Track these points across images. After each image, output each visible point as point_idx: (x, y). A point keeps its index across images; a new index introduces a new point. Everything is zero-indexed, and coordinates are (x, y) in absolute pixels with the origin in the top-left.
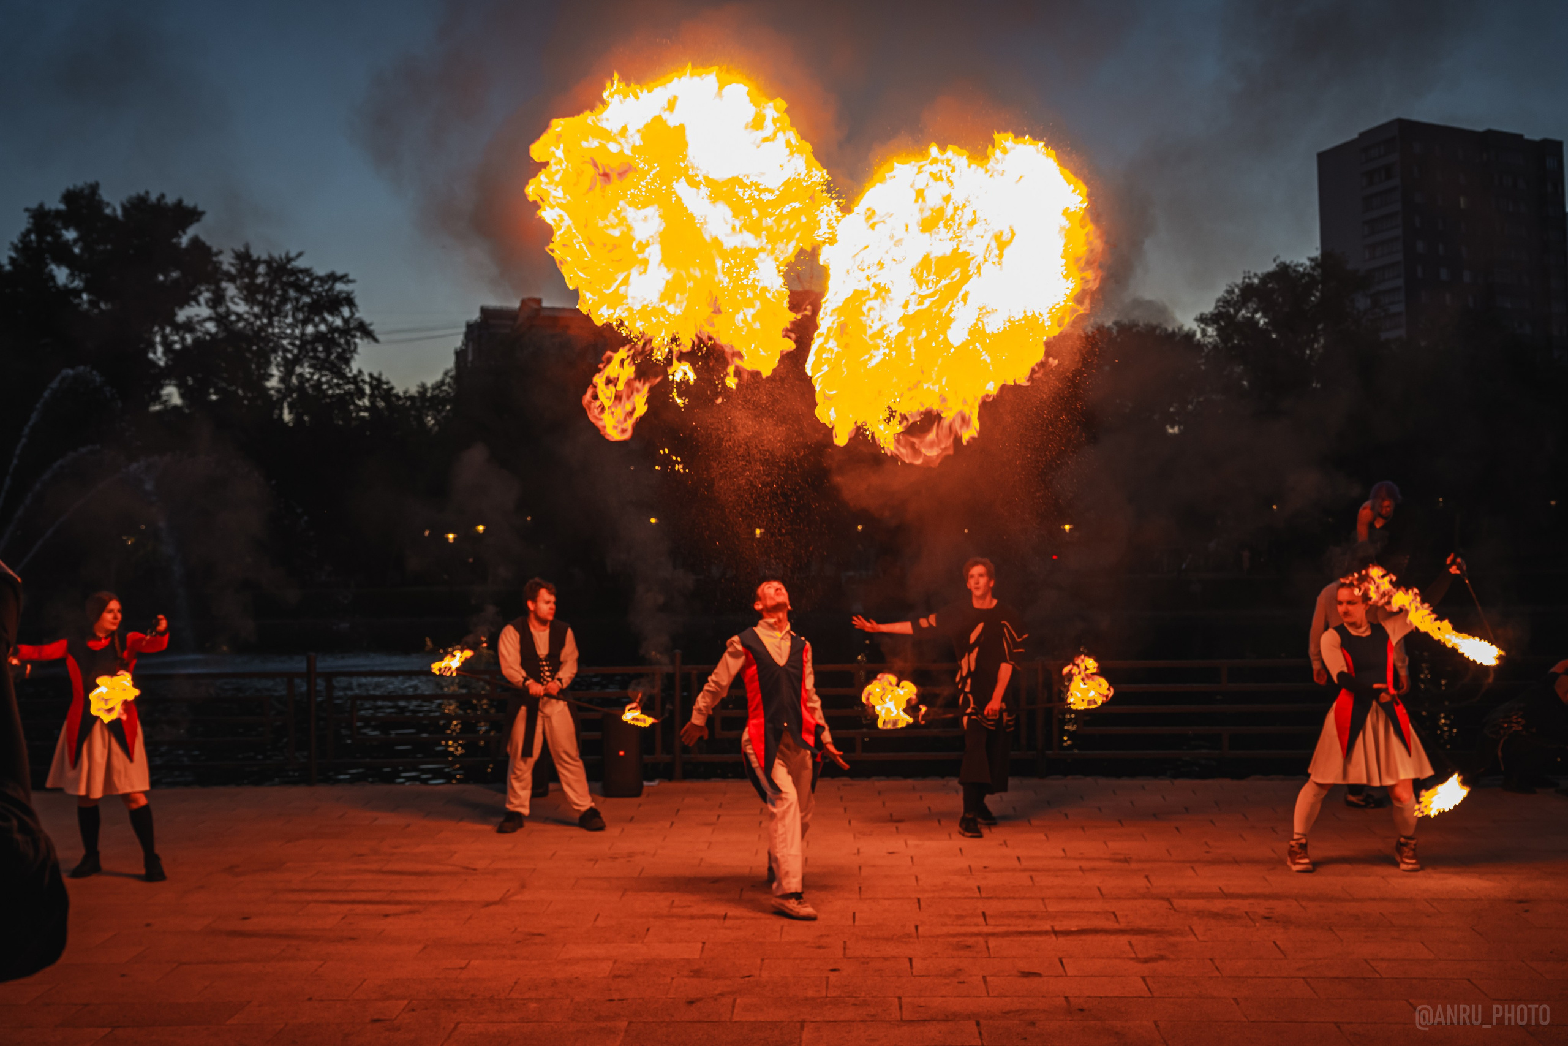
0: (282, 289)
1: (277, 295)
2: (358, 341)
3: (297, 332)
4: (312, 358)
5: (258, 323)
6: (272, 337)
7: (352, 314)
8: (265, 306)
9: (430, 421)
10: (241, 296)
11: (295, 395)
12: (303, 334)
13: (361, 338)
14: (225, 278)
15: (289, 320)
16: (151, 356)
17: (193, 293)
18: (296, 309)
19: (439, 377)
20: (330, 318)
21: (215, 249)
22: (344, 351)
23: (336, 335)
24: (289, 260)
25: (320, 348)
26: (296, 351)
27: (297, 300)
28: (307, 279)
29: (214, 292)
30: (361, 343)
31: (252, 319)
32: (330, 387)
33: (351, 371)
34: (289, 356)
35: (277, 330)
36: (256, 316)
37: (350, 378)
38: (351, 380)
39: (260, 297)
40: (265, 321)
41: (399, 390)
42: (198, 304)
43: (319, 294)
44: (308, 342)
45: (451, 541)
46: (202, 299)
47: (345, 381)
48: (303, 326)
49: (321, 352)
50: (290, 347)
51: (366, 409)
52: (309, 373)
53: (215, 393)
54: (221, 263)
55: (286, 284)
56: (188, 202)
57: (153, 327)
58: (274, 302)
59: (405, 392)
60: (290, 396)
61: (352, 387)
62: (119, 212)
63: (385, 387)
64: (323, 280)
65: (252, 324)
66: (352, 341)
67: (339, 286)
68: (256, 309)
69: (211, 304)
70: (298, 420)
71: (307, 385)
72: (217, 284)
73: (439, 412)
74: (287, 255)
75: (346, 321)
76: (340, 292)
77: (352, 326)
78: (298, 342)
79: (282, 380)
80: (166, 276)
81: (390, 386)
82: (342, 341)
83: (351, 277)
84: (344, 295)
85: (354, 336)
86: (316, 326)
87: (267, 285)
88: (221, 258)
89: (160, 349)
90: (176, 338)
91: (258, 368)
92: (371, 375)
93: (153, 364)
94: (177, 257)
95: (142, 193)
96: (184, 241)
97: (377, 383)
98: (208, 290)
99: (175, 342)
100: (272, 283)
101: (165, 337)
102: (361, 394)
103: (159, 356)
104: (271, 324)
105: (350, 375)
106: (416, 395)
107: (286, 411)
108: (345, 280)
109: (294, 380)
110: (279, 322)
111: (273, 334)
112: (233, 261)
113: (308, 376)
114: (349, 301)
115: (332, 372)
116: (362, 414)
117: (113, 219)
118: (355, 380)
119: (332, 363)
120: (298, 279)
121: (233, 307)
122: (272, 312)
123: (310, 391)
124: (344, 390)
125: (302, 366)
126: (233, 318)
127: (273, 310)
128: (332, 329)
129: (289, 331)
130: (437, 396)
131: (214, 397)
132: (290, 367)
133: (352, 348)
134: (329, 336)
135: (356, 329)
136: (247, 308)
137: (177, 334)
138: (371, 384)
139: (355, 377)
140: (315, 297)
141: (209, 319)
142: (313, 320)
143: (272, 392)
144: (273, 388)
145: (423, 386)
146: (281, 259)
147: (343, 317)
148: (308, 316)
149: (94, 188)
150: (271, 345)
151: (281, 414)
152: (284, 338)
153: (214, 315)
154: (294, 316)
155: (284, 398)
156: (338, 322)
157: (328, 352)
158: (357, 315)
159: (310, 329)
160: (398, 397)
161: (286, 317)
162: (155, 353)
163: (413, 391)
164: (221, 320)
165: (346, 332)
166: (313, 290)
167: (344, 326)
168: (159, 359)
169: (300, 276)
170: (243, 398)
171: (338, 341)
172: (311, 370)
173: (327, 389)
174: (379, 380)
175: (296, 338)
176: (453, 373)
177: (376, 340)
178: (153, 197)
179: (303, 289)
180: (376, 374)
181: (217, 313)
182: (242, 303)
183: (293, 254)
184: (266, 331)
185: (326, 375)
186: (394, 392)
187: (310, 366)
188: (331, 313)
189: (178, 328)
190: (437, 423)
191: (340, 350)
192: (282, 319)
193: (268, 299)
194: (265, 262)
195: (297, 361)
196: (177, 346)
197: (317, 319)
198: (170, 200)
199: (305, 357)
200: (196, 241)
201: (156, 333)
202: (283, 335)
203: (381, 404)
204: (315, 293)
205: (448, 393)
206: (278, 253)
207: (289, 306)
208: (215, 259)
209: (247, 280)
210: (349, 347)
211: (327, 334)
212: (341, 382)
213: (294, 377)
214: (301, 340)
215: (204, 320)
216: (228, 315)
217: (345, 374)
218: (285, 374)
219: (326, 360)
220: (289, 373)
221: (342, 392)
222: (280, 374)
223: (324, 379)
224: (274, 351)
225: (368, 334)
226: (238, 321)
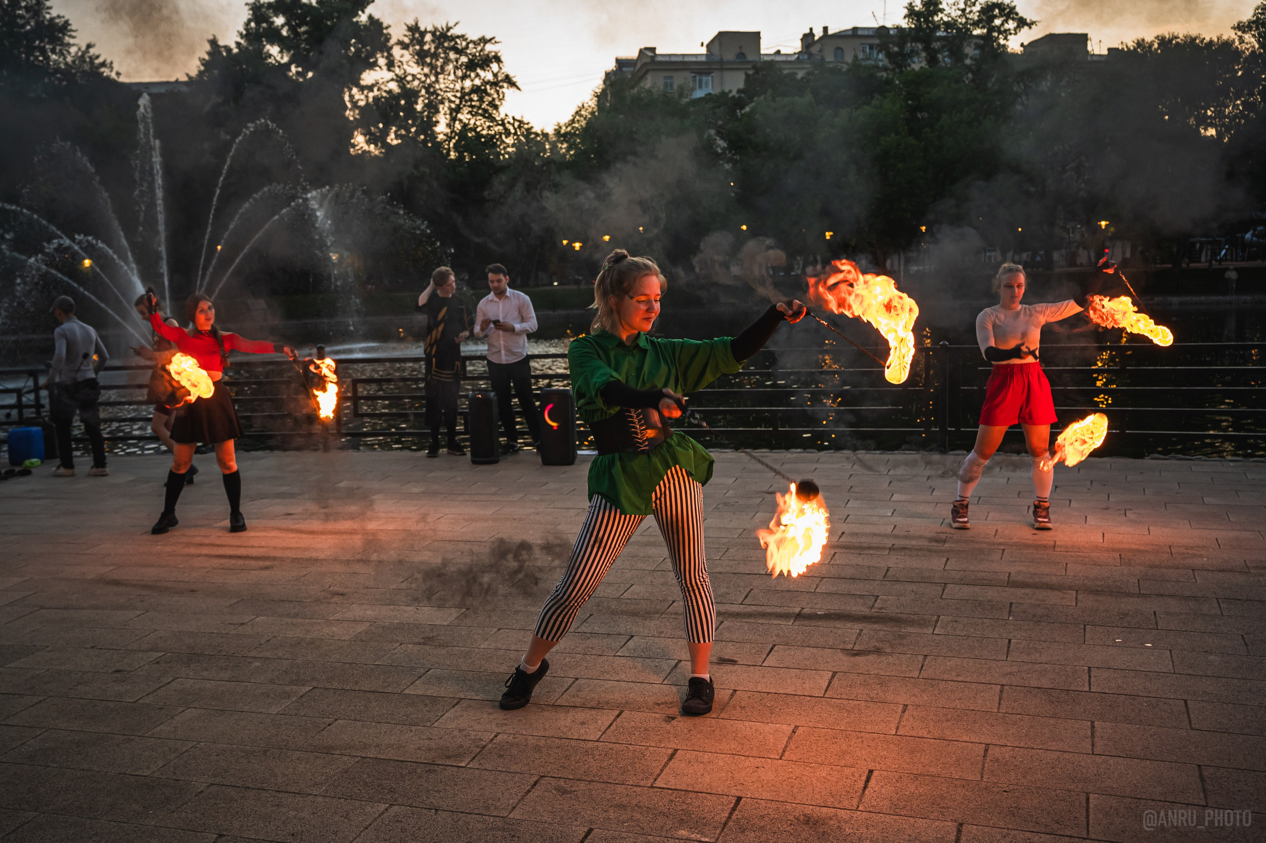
0: (445, 52)
1: (441, 58)
2: (504, 90)
3: (458, 86)
4: (469, 106)
5: (428, 81)
6: (439, 92)
7: (500, 69)
8: (432, 66)
10: (414, 60)
11: (458, 137)
12: (463, 88)
13: (508, 88)
15: (452, 77)
17: (372, 60)
18: (456, 68)
20: (482, 73)
21: (386, 24)
22: (494, 99)
23: (488, 87)
24: (449, 29)
25: (475, 98)
26: (457, 101)
27: (457, 60)
28: (464, 43)
29: (387, 59)
30: (508, 91)
31: (423, 79)
32: (484, 129)
33: (499, 115)
34: (453, 106)
35: (442, 86)
36: (426, 76)
37: (499, 120)
38: (500, 122)
39: (428, 60)
41: (537, 129)
42: (380, 68)
43: (474, 55)
44: (466, 94)
45: (577, 248)
46: (380, 65)
47: (495, 123)
48: (462, 82)
49: (476, 101)
50: (453, 99)
51: (511, 145)
52: (468, 118)
53: (396, 139)
54: (391, 34)
55: (447, 48)
57: (344, 89)
58: (439, 63)
59: (542, 131)
60: (455, 137)
61: (501, 128)
63: (526, 126)
64: (476, 43)
65: (424, 82)
66: (501, 91)
67: (489, 47)
68: (426, 70)
70: (461, 158)
71: (466, 129)
74: (447, 24)
75: (495, 75)
76: (490, 52)
77: (499, 79)
78: (459, 95)
79: (449, 125)
81: (530, 126)
82: (492, 92)
83: (497, 39)
84: (493, 54)
85: (502, 87)
86: (472, 81)
87: (433, 50)
89: (349, 107)
90: (361, 97)
91: (430, 118)
92: (514, 118)
96: (363, 19)
97: (519, 124)
99: (361, 100)
100: (436, 48)
101: (352, 97)
103: (348, 112)
104: (437, 81)
105: (498, 118)
106: (553, 132)
107: (451, 151)
108: (493, 41)
109: (457, 125)
110: (444, 79)
111: (441, 90)
113: (467, 121)
114: (497, 59)
115: (484, 117)
116: (509, 149)
118: (502, 122)
119: (485, 111)
120: (456, 43)
121: (409, 70)
122: (438, 72)
123: (469, 133)
124: (495, 130)
125: (462, 113)
126: (409, 78)
127: (439, 70)
128: (485, 82)
129: (452, 86)
130: (569, 131)
132: (454, 115)
133: (501, 96)
134: (483, 88)
135: (503, 80)
136: (419, 70)
137: (362, 94)
138: (513, 126)
139: (503, 120)
140: (470, 57)
141: (392, 80)
142: (469, 76)
143: (441, 135)
144: (441, 132)
145: (558, 125)
146: (442, 28)
147: (493, 72)
148: (466, 73)
150: (439, 98)
151: (448, 153)
152: (449, 92)
153: (395, 77)
154: (455, 74)
155: (450, 139)
156: (489, 76)
157: (481, 100)
158: (504, 70)
159: (468, 84)
160: (537, 135)
161: (449, 74)
162: (346, 110)
163: (550, 129)
164: (400, 80)
165: (495, 84)
166: (468, 51)
167: (494, 79)
168: (349, 114)
169: (458, 41)
171: (489, 90)
172: (469, 116)
173: (482, 131)
174: (521, 122)
175: (457, 91)
177: (519, 89)
179: (461, 52)
180: (518, 117)
181: (396, 75)
182: (415, 66)
183: (450, 25)
184: (434, 87)
185: (480, 120)
186: (534, 130)
187: (468, 113)
188: (484, 69)
189: (363, 89)
191: (491, 99)
192: (446, 77)
193: (434, 61)
194: (430, 32)
195: (458, 109)
196: (362, 103)
197: (473, 75)
199: (465, 106)
201: (346, 93)
202: (448, 90)
203: (523, 141)
204: (470, 54)
205: (578, 129)
206: (440, 24)
207: (451, 66)
208: (386, 31)
209: (417, 47)
210: (499, 96)
211: (481, 86)
212: (491, 124)
213: (457, 122)
214: (461, 92)
215: (388, 82)
216: (406, 76)
217: (494, 118)
218: (451, 120)
219: (479, 108)
220: (454, 119)
221: (493, 132)
222: (448, 122)
223: (478, 123)
224: (443, 103)
225: (512, 84)
226: (413, 80)
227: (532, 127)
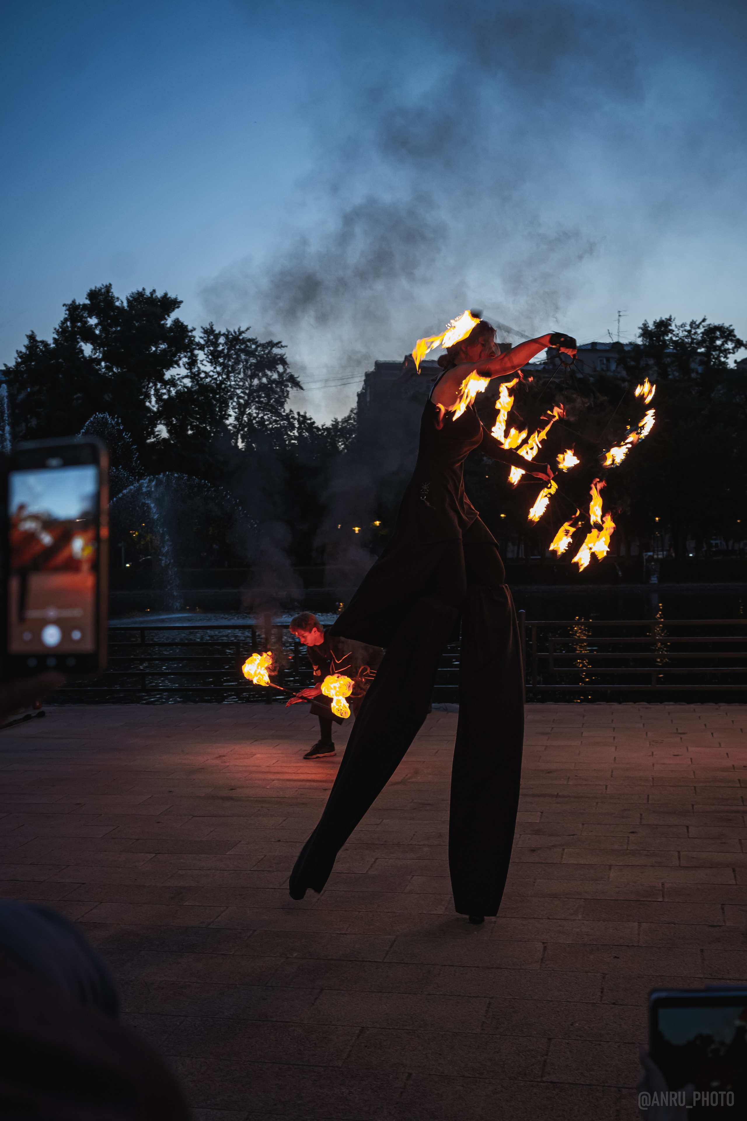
0: (236, 354)
1: (233, 358)
2: (288, 389)
3: (247, 384)
4: (257, 402)
5: (220, 378)
6: (229, 388)
7: (285, 370)
8: (224, 366)
9: (341, 446)
10: (208, 359)
11: (246, 429)
12: (251, 385)
13: (292, 387)
14: (197, 348)
15: (242, 376)
16: (148, 404)
17: (175, 359)
18: (246, 368)
19: (346, 414)
20: (269, 373)
21: (190, 328)
22: (280, 397)
23: (274, 385)
24: (241, 333)
25: (263, 395)
26: (246, 397)
27: (247, 361)
28: (253, 346)
29: (189, 358)
30: (292, 392)
31: (216, 376)
32: (271, 423)
33: (284, 412)
34: (242, 401)
35: (233, 383)
36: (219, 374)
37: (284, 415)
38: (285, 417)
39: (221, 360)
40: (224, 376)
41: (319, 424)
42: (179, 365)
43: (261, 357)
44: (255, 391)
45: (357, 532)
46: (181, 363)
47: (281, 418)
48: (251, 381)
49: (264, 397)
50: (242, 395)
51: (296, 438)
52: (256, 413)
53: (191, 429)
54: (194, 337)
55: (240, 350)
56: (172, 295)
57: (149, 384)
58: (230, 363)
59: (323, 426)
60: (243, 430)
61: (286, 422)
62: (125, 304)
63: (309, 422)
64: (264, 346)
65: (216, 379)
66: (285, 390)
67: (276, 351)
68: (219, 369)
69: (186, 366)
70: (248, 446)
71: (254, 421)
72: (192, 351)
73: (347, 439)
74: (239, 329)
75: (280, 375)
76: (276, 355)
77: (285, 378)
78: (247, 391)
79: (237, 419)
80: (157, 348)
81: (312, 421)
82: (278, 389)
83: (283, 344)
84: (279, 356)
85: (287, 386)
86: (260, 379)
87: (226, 351)
88: (194, 333)
89: (153, 399)
90: (164, 391)
91: (221, 411)
92: (299, 414)
93: (149, 409)
94: (163, 334)
95: (140, 290)
96: (169, 322)
97: (303, 419)
98: (185, 357)
99: (164, 394)
100: (229, 349)
101: (157, 391)
102: (293, 427)
103: (153, 404)
104: (228, 378)
105: (284, 414)
106: (331, 427)
107: (240, 440)
108: (280, 345)
109: (245, 419)
110: (235, 377)
111: (230, 386)
112: (202, 335)
113: (255, 415)
114: (282, 361)
115: (272, 412)
116: (293, 441)
117: (121, 309)
118: (287, 418)
119: (272, 405)
120: (247, 346)
121: (203, 368)
122: (228, 370)
123: (256, 426)
124: (280, 424)
125: (250, 408)
126: (203, 375)
127: (230, 369)
128: (271, 381)
129: (241, 383)
130: (346, 427)
131: (190, 432)
132: (242, 410)
133: (286, 394)
134: (269, 386)
135: (287, 380)
136: (212, 368)
137: (165, 388)
138: (299, 421)
139: (288, 415)
140: (259, 358)
141: (187, 377)
142: (258, 375)
143: (230, 427)
144: (231, 424)
145: (336, 420)
146: (235, 332)
147: (278, 372)
148: (254, 372)
149: (108, 288)
150: (229, 393)
151: (237, 442)
152: (238, 389)
153: (189, 374)
154: (244, 372)
155: (238, 431)
156: (275, 376)
157: (269, 398)
158: (288, 371)
159: (256, 382)
160: (317, 428)
161: (239, 373)
162: (150, 402)
163: (329, 424)
164: (194, 377)
165: (281, 383)
166: (257, 353)
167: (279, 379)
168: (154, 406)
169: (249, 344)
170: (210, 432)
171: (275, 389)
172: (257, 411)
173: (268, 424)
174: (304, 417)
175: (246, 388)
176: (355, 411)
177: (302, 388)
178: (148, 293)
179: (250, 354)
180: (302, 413)
181: (191, 372)
182: (209, 364)
183: (242, 329)
184: (226, 384)
185: (268, 414)
186: (316, 425)
187: (256, 409)
188: (271, 370)
189: (165, 383)
190: (346, 447)
191: (277, 396)
192: (237, 375)
193: (226, 361)
194: (224, 334)
195: (247, 405)
196: (165, 397)
197: (260, 374)
198: (159, 294)
199: (252, 402)
200: (177, 322)
201: (151, 387)
202: (237, 387)
203: (306, 434)
204: (259, 356)
205: (353, 426)
206: (233, 329)
207: (241, 366)
208: (190, 334)
209: (212, 348)
210: (284, 394)
211: (268, 384)
212: (278, 419)
213: (245, 416)
214: (250, 390)
215: (183, 378)
216: (199, 373)
217: (280, 413)
218: (239, 414)
219: (267, 404)
220: (242, 413)
221: (279, 426)
222: (235, 415)
223: (266, 417)
224: (231, 398)
225: (296, 384)
226: (206, 377)
227: (314, 423)
